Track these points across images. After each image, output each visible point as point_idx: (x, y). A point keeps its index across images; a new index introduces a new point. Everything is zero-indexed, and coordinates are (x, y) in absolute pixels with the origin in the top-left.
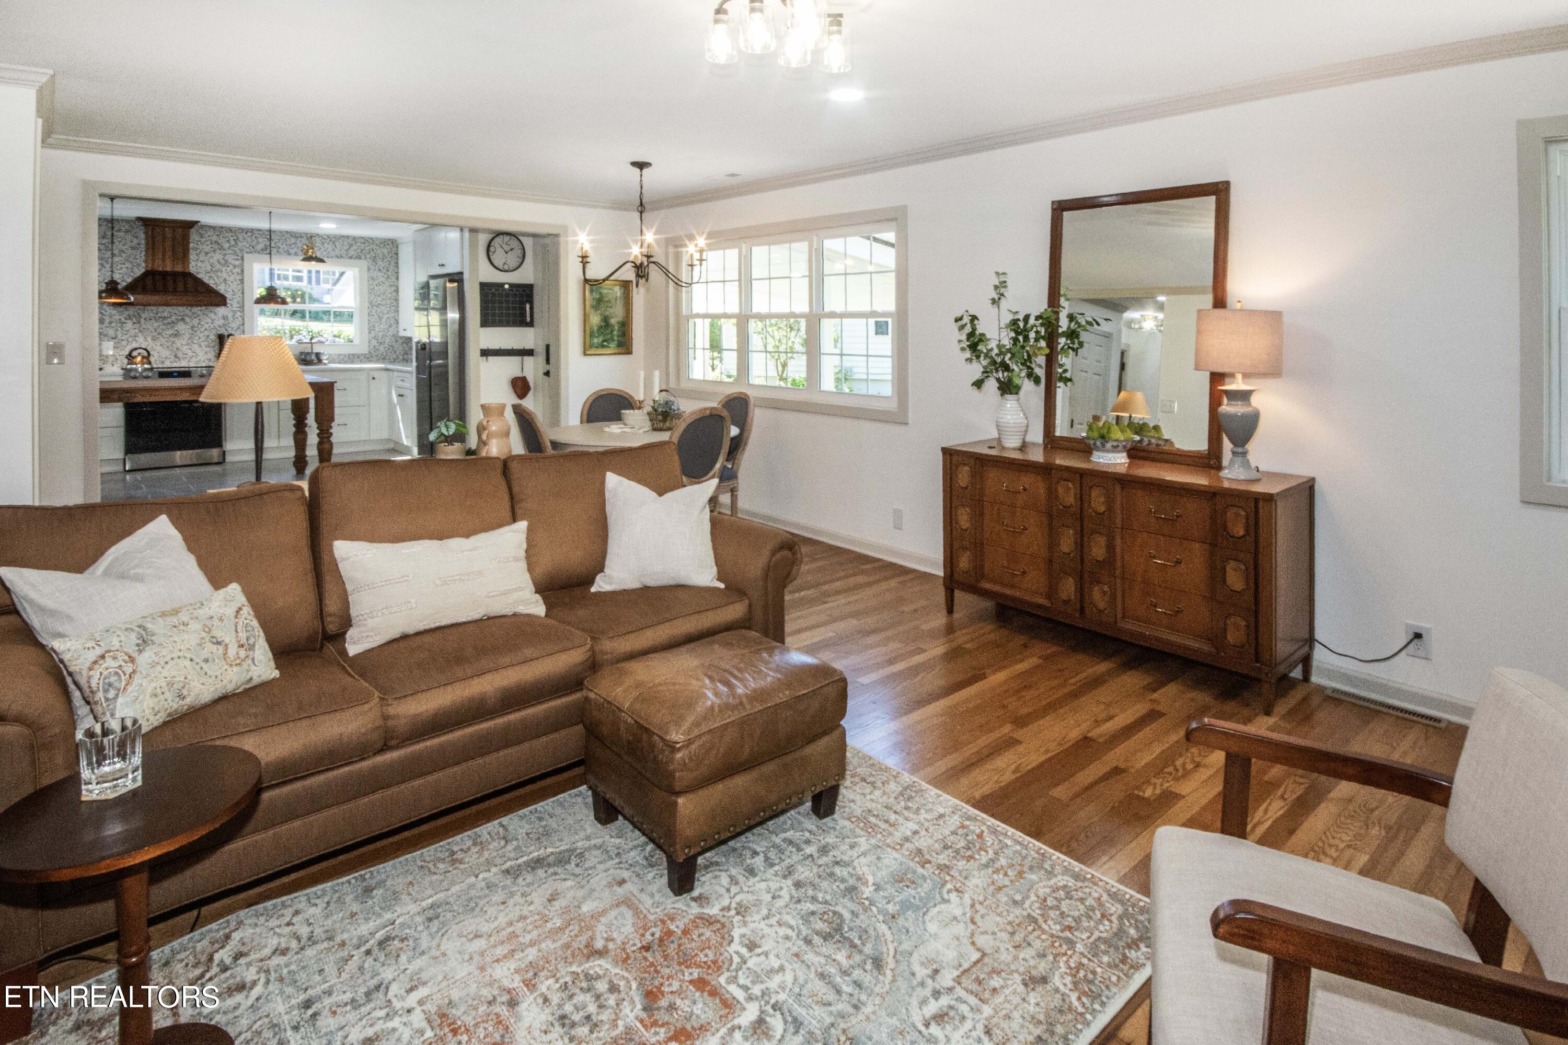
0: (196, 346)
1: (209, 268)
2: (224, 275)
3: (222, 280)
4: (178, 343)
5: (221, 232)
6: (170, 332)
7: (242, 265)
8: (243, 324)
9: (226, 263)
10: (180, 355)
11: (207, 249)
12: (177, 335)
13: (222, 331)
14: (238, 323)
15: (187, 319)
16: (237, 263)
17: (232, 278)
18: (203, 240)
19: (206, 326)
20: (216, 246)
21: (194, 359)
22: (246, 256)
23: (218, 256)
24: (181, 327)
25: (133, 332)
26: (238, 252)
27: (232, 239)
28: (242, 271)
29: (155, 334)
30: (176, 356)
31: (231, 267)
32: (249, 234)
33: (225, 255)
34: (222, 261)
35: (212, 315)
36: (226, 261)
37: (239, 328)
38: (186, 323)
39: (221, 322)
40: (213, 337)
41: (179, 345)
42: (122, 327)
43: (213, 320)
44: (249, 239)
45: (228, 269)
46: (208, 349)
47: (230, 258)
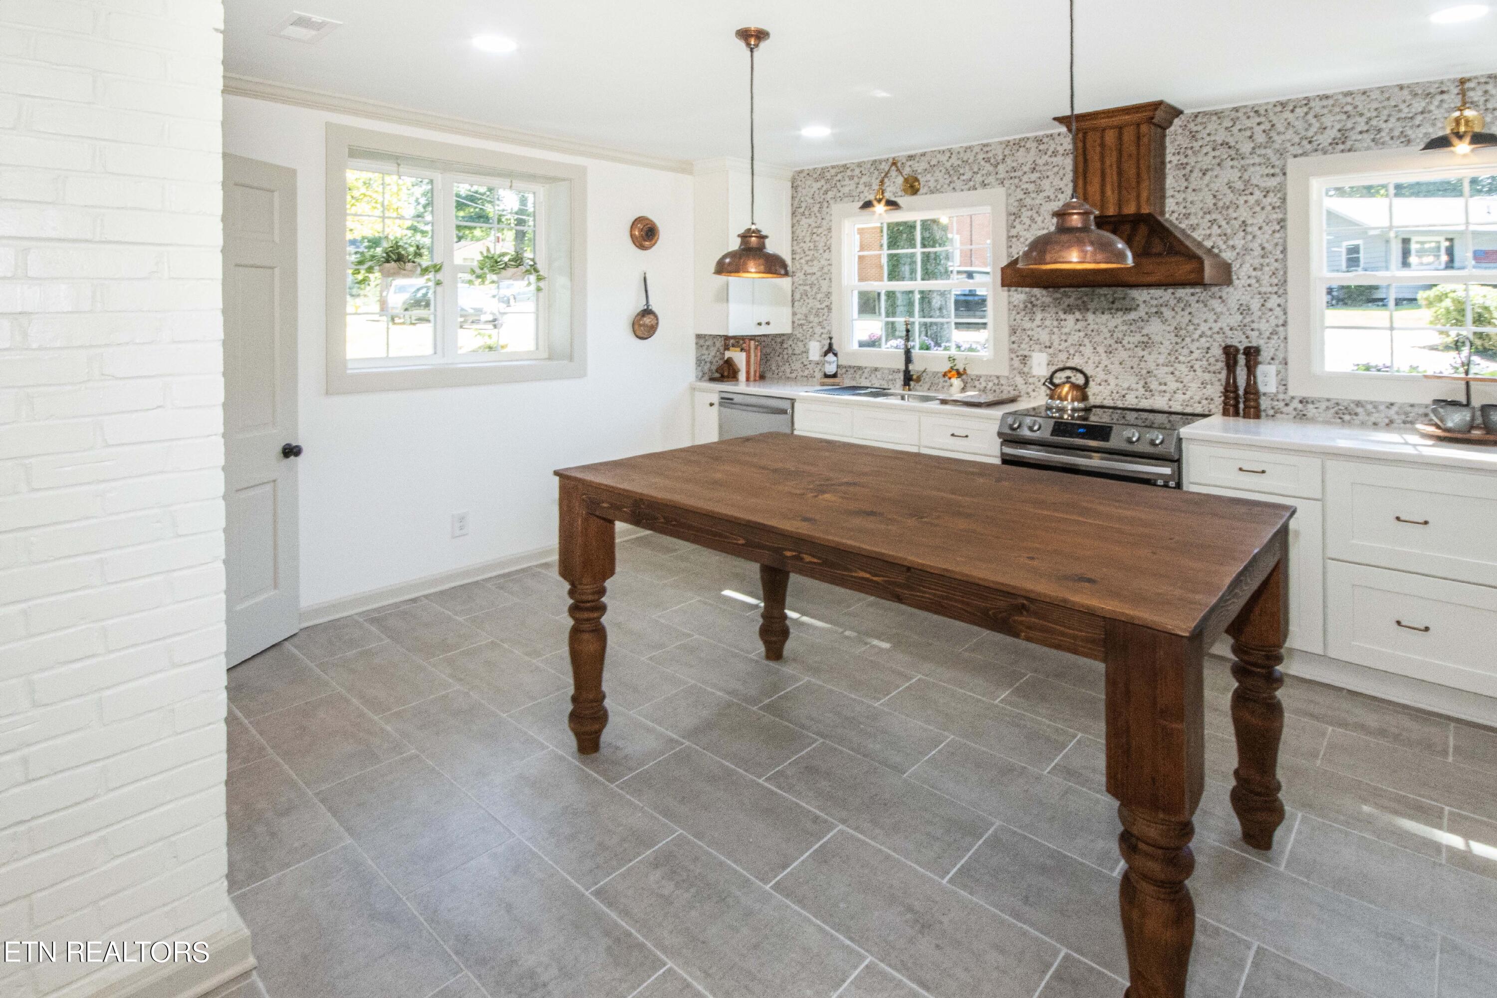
0: (1183, 369)
1: (1210, 201)
2: (1244, 213)
3: (1236, 224)
4: (1152, 359)
5: (1234, 121)
6: (1138, 338)
7: (1281, 189)
8: (1284, 324)
9: (1247, 187)
10: (1154, 385)
11: (1206, 162)
12: (1147, 344)
13: (1239, 341)
14: (1273, 321)
15: (1167, 313)
16: (1272, 183)
17: (1260, 219)
18: (1196, 145)
19: (1204, 327)
20: (1223, 152)
21: (1179, 396)
22: (1292, 165)
23: (1230, 174)
24: (1155, 328)
25: (1075, 338)
26: (1274, 159)
27: (1258, 130)
28: (1284, 200)
29: (1112, 342)
30: (1146, 387)
31: (1258, 194)
32: (1300, 112)
33: (1244, 169)
34: (1239, 185)
35: (1215, 303)
36: (1247, 182)
37: (1275, 332)
38: (1165, 321)
39: (1235, 319)
40: (1217, 352)
41: (1152, 366)
42: (1059, 327)
43: (1218, 316)
44: (1300, 125)
45: (1252, 200)
46: (1207, 376)
47: (1257, 175)
